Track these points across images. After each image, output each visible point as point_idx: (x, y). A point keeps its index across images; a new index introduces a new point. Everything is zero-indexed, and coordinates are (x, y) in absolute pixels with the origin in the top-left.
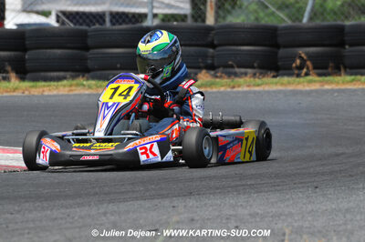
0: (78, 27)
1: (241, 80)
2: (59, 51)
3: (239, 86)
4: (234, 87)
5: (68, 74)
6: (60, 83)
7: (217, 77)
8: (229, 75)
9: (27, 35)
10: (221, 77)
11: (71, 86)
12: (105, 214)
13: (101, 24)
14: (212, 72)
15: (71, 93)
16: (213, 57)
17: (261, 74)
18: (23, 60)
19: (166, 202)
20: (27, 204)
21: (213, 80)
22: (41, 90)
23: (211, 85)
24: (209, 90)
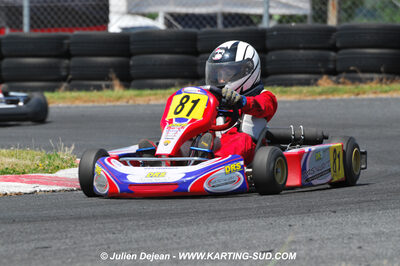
0: (188, 30)
1: (366, 87)
2: (166, 57)
3: (364, 93)
4: (358, 94)
5: (176, 82)
6: (168, 91)
7: (339, 83)
8: (354, 81)
9: (132, 39)
10: (344, 83)
12: (215, 233)
13: (212, 26)
14: (334, 78)
16: (335, 61)
17: (388, 79)
18: (127, 67)
19: (282, 221)
20: (131, 223)
21: (335, 86)
22: (147, 99)
23: (333, 92)
24: (331, 97)
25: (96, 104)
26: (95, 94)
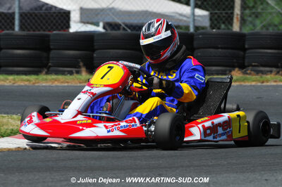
2: (120, 51)
3: (267, 81)
4: (263, 82)
7: (247, 74)
8: (258, 72)
9: (96, 38)
10: (250, 74)
18: (92, 58)
21: (244, 76)
23: (244, 80)
24: (243, 83)
25: (70, 84)
26: (68, 77)
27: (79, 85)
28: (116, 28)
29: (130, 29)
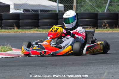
2: (30, 20)
5: (33, 27)
6: (31, 30)
9: (20, 15)
11: (34, 31)
15: (34, 33)
17: (92, 28)
18: (19, 23)
22: (25, 32)
25: (10, 33)
26: (10, 30)
27: (14, 33)
28: (28, 11)
29: (33, 11)
